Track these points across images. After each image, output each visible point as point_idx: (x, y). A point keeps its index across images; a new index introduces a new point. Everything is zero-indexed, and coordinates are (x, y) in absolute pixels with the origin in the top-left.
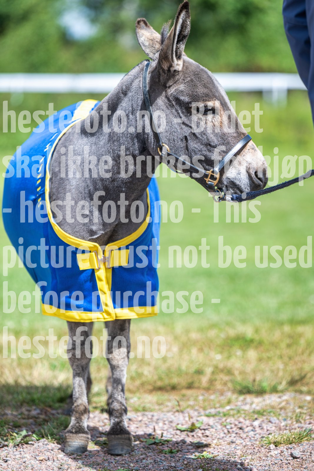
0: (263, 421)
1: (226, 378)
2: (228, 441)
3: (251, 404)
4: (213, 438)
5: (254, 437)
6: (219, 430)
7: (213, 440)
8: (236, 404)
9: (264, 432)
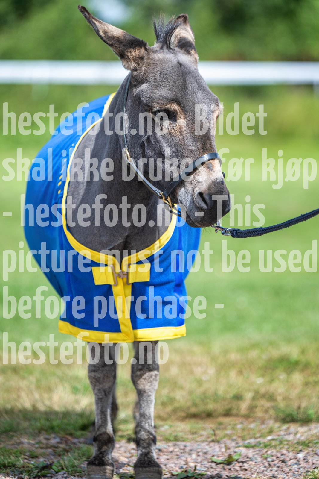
0: (308, 453)
1: (268, 404)
2: (269, 476)
3: (296, 434)
4: (252, 472)
5: (298, 471)
6: (259, 463)
7: (252, 474)
8: (279, 433)
9: (310, 466)
